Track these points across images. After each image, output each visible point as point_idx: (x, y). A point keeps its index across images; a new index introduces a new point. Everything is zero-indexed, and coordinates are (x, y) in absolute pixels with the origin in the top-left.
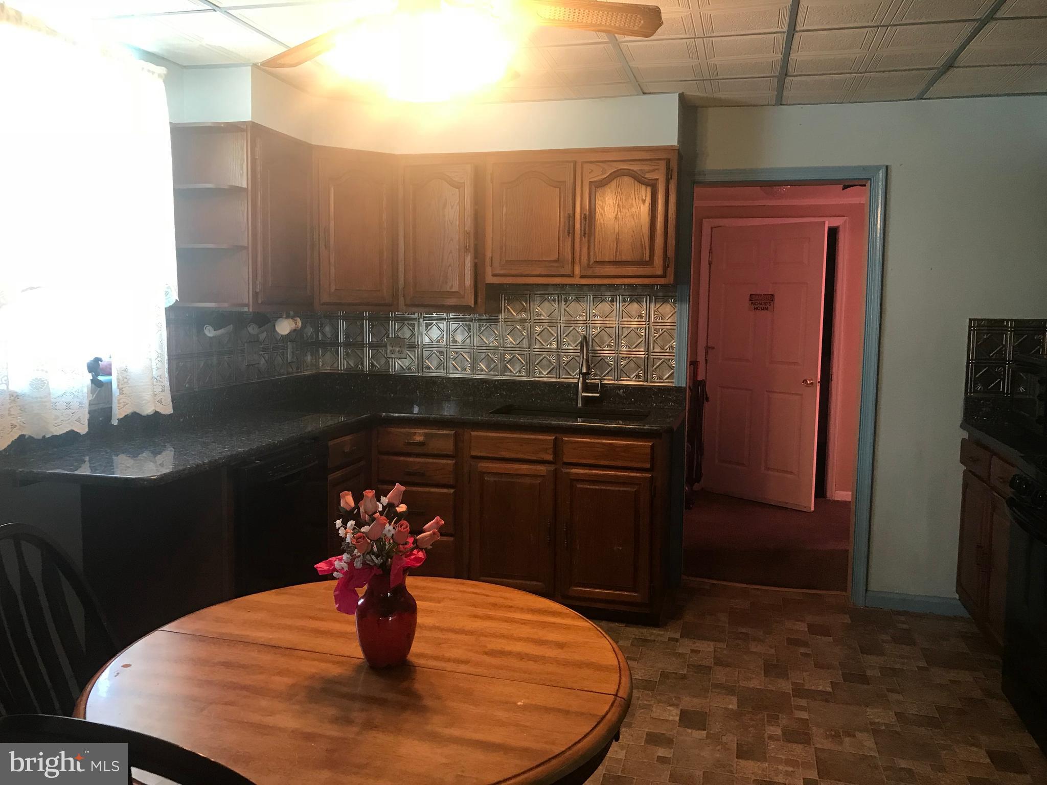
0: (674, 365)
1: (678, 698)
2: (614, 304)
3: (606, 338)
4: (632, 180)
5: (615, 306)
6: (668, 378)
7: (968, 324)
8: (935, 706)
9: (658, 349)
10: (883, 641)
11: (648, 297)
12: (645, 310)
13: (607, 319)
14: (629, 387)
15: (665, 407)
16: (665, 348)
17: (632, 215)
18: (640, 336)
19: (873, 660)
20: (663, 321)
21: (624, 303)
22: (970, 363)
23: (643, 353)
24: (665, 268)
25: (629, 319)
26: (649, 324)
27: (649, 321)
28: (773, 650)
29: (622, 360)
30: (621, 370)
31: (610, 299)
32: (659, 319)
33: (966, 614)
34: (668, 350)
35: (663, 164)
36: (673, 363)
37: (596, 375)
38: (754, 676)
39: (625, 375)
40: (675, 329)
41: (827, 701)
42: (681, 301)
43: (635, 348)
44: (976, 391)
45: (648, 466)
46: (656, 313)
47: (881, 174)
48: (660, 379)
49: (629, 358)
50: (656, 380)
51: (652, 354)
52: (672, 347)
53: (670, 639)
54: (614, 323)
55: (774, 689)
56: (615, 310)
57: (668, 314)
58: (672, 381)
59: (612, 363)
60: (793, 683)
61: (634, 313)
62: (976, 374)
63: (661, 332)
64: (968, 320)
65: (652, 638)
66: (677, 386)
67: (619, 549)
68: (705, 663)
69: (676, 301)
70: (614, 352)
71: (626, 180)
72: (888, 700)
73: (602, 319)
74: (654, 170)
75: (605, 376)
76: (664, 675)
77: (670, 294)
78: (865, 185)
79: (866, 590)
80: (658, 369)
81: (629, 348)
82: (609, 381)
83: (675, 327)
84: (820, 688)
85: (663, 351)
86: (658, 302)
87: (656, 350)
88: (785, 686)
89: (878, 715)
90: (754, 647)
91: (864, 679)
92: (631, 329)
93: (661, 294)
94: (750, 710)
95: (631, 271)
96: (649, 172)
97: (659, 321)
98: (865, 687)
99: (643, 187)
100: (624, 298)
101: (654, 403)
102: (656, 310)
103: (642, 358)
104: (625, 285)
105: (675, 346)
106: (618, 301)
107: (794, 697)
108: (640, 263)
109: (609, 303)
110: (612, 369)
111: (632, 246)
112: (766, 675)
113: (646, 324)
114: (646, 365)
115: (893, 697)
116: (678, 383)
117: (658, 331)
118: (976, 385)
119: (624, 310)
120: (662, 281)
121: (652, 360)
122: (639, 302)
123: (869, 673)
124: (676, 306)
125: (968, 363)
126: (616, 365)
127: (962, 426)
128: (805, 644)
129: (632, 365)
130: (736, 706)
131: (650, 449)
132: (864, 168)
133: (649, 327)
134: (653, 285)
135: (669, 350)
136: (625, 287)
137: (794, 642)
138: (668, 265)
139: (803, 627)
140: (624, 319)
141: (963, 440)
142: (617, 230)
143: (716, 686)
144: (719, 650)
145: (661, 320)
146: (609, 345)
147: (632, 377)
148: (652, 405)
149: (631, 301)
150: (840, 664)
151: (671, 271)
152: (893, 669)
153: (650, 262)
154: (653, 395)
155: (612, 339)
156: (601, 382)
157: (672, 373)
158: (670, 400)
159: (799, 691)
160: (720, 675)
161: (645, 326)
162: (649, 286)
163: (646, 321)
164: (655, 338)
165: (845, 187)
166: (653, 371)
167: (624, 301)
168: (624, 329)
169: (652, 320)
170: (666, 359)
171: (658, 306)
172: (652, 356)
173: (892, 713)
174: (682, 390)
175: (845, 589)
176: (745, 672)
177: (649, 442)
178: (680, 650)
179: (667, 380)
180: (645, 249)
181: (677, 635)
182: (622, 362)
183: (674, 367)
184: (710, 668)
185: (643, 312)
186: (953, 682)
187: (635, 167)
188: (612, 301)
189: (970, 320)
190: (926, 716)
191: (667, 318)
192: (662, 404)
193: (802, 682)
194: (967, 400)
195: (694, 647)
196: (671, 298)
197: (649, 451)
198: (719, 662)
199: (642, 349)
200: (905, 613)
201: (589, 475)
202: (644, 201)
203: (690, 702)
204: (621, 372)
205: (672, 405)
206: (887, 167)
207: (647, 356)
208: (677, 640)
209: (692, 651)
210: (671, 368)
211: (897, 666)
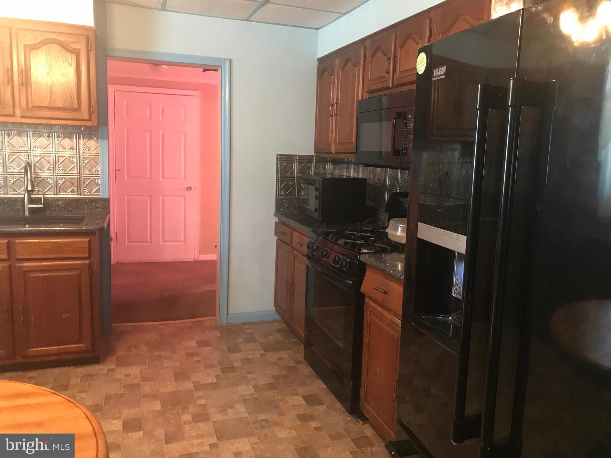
0: (99, 183)
1: (120, 413)
2: (51, 138)
3: (45, 163)
4: (59, 47)
5: (51, 141)
6: (95, 192)
7: (276, 157)
8: (273, 376)
9: (87, 172)
10: (240, 343)
11: (77, 135)
12: (75, 144)
13: (45, 150)
14: (67, 200)
15: (95, 213)
16: (92, 171)
17: (61, 73)
18: (73, 163)
19: (237, 356)
20: (89, 152)
21: (58, 139)
22: (278, 179)
23: (76, 175)
24: (90, 115)
25: (64, 150)
26: (79, 154)
27: (79, 152)
28: (178, 364)
29: (60, 180)
30: (59, 187)
31: (47, 135)
32: (87, 151)
33: (278, 317)
34: (94, 173)
35: (83, 40)
36: (99, 182)
37: (39, 191)
38: (169, 384)
39: (62, 191)
40: (99, 158)
41: (215, 389)
42: (103, 138)
43: (70, 171)
44: (281, 195)
45: (87, 255)
46: (84, 146)
47: (227, 64)
48: (90, 193)
49: (65, 178)
50: (86, 193)
51: (83, 175)
52: (97, 171)
53: (109, 370)
54: (52, 152)
55: (182, 389)
56: (51, 144)
57: (93, 147)
58: (99, 194)
59: (52, 182)
60: (193, 382)
61: (66, 146)
62: (281, 186)
63: (88, 160)
64: (276, 155)
65: (96, 372)
66: (102, 197)
67: (67, 316)
68: (135, 382)
69: (98, 138)
70: (53, 174)
71: (54, 46)
72: (248, 379)
73: (41, 150)
74: (76, 42)
75: (46, 192)
76: (108, 398)
77: (94, 133)
78: (217, 70)
79: (227, 314)
80: (88, 186)
81: (65, 171)
82: (50, 195)
83: (99, 157)
84: (210, 381)
85: (91, 173)
86: (86, 138)
87: (85, 173)
88: (189, 385)
89: (245, 390)
90: (166, 363)
91: (233, 369)
92: (65, 157)
93: (87, 133)
94: (170, 407)
95: (63, 114)
96: (73, 43)
97: (87, 152)
98: (234, 374)
99: (69, 54)
100: (59, 135)
101: (86, 210)
102: (84, 144)
103: (75, 178)
104: (58, 125)
105: (99, 170)
106: (54, 137)
107: (195, 391)
108: (71, 110)
109: (47, 138)
110: (52, 187)
111: (63, 96)
112: (176, 380)
113: (77, 154)
114: (79, 184)
115: (250, 376)
116: (103, 196)
117: (86, 159)
118: (281, 191)
119: (59, 143)
120: (88, 124)
121: (83, 180)
122: (70, 137)
123: (235, 364)
124: (98, 142)
125: (277, 179)
126: (55, 184)
127: (275, 215)
128: (197, 354)
129: (68, 183)
130: (160, 407)
131: (87, 243)
132: (218, 59)
133: (79, 156)
134: (80, 127)
135: (96, 172)
136: (58, 127)
137: (190, 355)
138: (93, 112)
139: (193, 344)
140: (59, 150)
141: (276, 223)
142: (50, 83)
143: (145, 396)
144: (143, 371)
145: (88, 152)
146: (49, 169)
147: (68, 192)
148: (84, 212)
149: (64, 138)
150: (218, 363)
151: (94, 116)
152: (248, 359)
153: (79, 109)
154: (85, 204)
155: (50, 165)
156: (44, 196)
157: (99, 189)
158: (98, 207)
159: (198, 387)
160: (147, 388)
161: (76, 155)
162: (77, 127)
163: (77, 152)
164: (84, 164)
165: (205, 70)
166: (84, 187)
167: (58, 137)
168: (59, 157)
169: (81, 151)
170: (94, 179)
171: (85, 141)
172: (83, 177)
173: (251, 387)
174: (106, 200)
175: (214, 315)
176: (162, 382)
177: (86, 238)
178: (117, 376)
179: (94, 194)
180: (74, 99)
181: (114, 366)
182: (59, 181)
183: (99, 184)
184: (138, 385)
185: (74, 145)
186: (279, 359)
187: (61, 38)
188: (49, 136)
189: (277, 155)
190: (269, 384)
191: (92, 150)
192: (92, 210)
193: (198, 380)
194: (277, 200)
195: (126, 372)
196: (95, 136)
197: (87, 245)
198: (145, 379)
199: (75, 172)
200: (249, 323)
201: (40, 266)
202: (71, 65)
203: (129, 413)
204: (59, 189)
205: (99, 210)
206: (230, 60)
207: (79, 177)
208: (113, 370)
209: (126, 375)
210: (98, 185)
211: (250, 357)
